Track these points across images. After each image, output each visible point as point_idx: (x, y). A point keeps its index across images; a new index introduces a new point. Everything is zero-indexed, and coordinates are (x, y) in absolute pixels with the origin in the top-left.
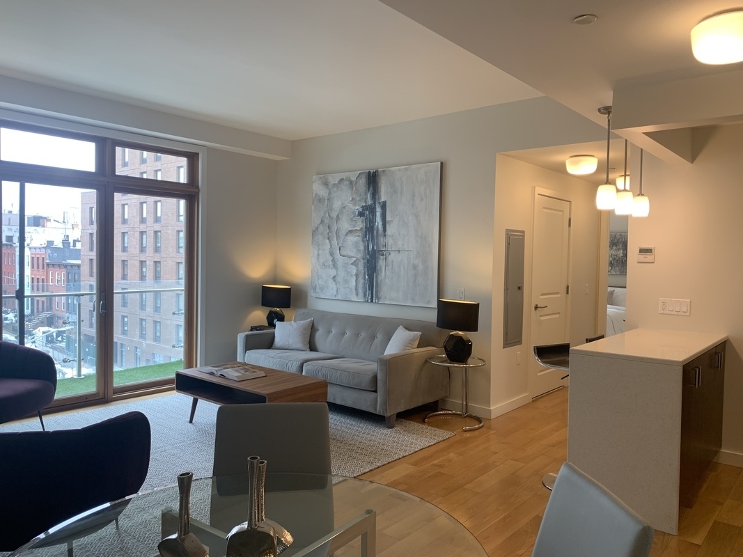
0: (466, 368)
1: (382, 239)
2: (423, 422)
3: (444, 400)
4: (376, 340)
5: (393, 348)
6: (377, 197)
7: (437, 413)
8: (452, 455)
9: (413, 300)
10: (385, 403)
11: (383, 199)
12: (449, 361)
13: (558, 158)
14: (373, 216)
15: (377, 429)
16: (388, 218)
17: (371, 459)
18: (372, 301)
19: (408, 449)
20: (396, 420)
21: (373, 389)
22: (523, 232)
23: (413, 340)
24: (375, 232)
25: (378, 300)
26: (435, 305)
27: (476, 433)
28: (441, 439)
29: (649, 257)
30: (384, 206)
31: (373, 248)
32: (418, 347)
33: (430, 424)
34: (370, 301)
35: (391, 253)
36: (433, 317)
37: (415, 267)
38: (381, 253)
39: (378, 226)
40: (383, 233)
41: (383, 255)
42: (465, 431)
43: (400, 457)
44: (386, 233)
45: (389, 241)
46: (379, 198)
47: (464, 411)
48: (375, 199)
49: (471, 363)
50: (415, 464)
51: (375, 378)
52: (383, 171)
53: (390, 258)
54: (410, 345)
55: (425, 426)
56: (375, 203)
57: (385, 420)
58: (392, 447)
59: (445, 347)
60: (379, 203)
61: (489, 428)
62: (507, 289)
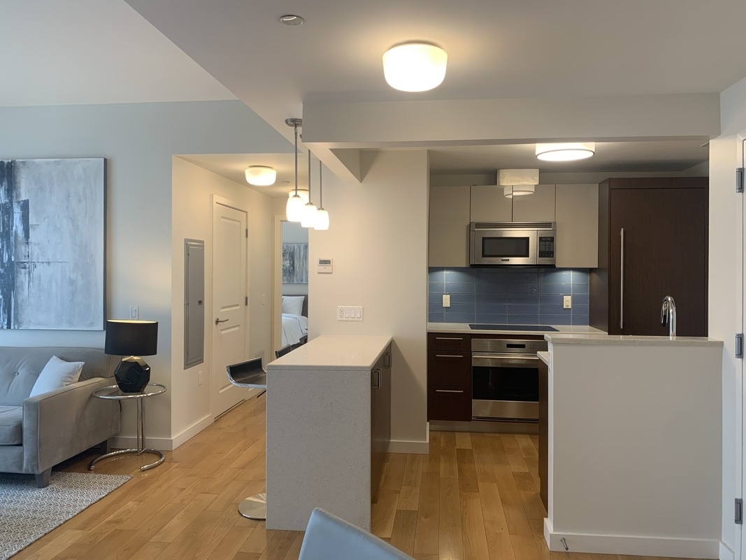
0: (142, 398)
1: (23, 248)
2: (89, 470)
3: (114, 439)
4: (17, 377)
5: (43, 387)
6: (14, 194)
7: (107, 455)
8: (131, 504)
9: (70, 323)
10: (35, 458)
11: (23, 197)
12: (120, 392)
13: (237, 167)
14: (9, 218)
15: (23, 493)
16: (32, 221)
17: (19, 535)
18: (9, 327)
19: (71, 509)
20: (51, 475)
21: (16, 443)
22: (203, 242)
23: (73, 373)
24: (12, 239)
25: (19, 326)
26: (100, 326)
27: (157, 470)
28: (114, 487)
29: (327, 268)
30: (25, 206)
31: (10, 258)
32: (79, 381)
33: (96, 471)
34: (5, 327)
35: (38, 264)
36: (100, 341)
37: (72, 282)
38: (22, 265)
39: (16, 232)
40: (25, 241)
41: (25, 268)
42: (144, 470)
43: (62, 522)
44: (30, 240)
45: (34, 250)
46: (18, 196)
47: (140, 446)
48: (12, 197)
49: (149, 391)
50: (84, 527)
51: (19, 429)
52: (24, 163)
53: (35, 272)
54: (70, 380)
55: (91, 475)
56: (11, 202)
57: (35, 478)
58: (48, 513)
59: (116, 376)
60: (19, 202)
61: (171, 461)
62: (187, 304)
